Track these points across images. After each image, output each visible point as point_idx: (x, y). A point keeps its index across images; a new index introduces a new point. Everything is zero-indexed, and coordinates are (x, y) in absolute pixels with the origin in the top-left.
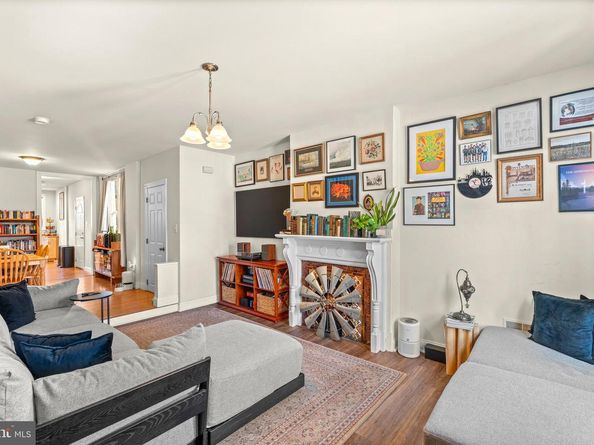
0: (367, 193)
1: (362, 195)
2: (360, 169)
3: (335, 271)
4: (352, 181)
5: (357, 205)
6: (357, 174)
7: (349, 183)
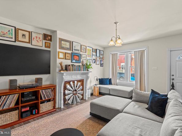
0: (82, 60)
1: (81, 60)
2: (81, 53)
3: (76, 82)
4: (79, 56)
5: (80, 63)
6: (80, 54)
7: (78, 56)
